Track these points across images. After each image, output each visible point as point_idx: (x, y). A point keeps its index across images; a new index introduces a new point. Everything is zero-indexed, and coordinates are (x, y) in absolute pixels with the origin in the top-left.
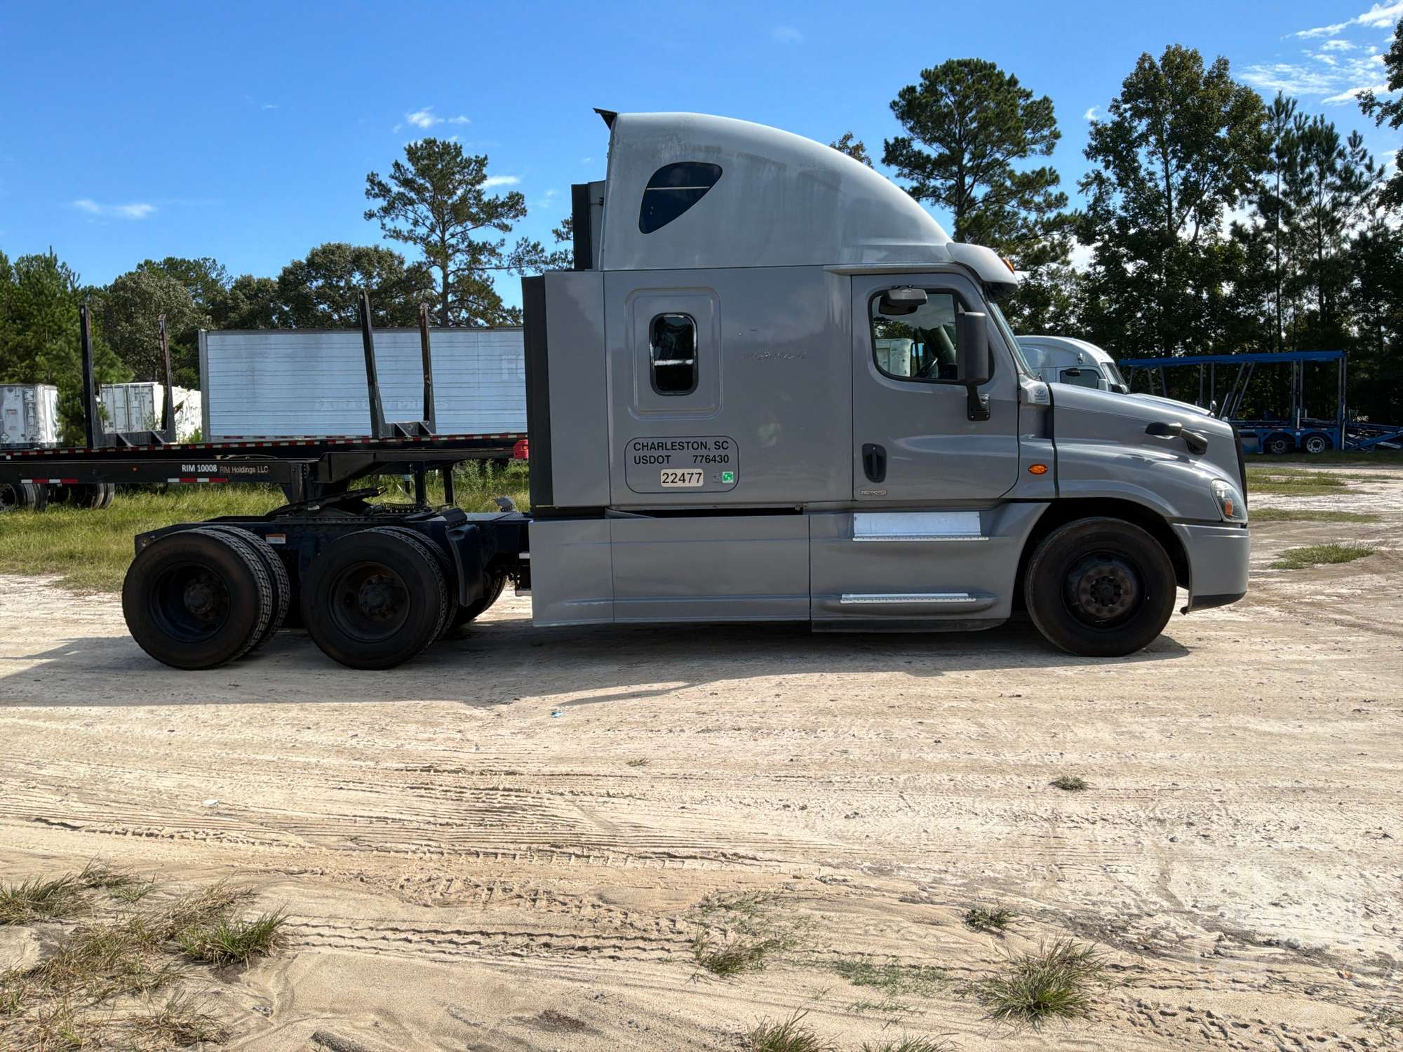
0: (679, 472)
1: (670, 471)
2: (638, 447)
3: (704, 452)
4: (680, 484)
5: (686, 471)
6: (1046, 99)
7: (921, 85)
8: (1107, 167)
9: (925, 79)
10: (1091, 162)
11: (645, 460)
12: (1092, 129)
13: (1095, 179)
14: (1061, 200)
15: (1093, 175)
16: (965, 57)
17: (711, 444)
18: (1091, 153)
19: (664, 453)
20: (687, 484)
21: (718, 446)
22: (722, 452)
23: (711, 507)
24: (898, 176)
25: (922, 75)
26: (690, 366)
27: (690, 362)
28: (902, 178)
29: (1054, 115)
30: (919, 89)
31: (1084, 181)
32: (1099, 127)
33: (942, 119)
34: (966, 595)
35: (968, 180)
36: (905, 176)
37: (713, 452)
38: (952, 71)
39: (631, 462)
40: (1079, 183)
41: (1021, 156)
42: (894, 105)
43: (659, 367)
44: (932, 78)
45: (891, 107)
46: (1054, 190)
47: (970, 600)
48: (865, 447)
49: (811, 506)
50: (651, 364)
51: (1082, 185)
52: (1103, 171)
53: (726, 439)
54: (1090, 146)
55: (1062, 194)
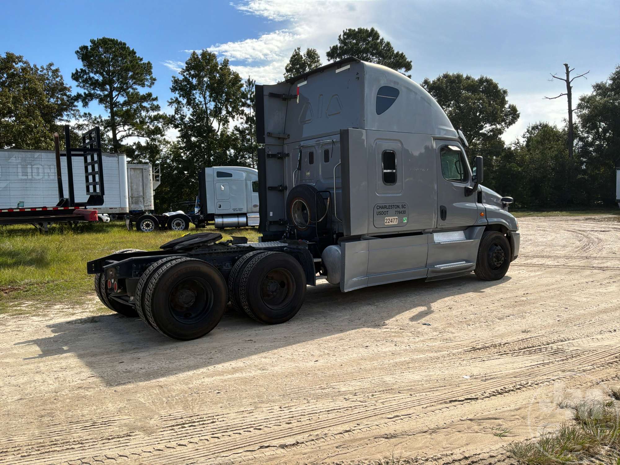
0: (391, 218)
1: (388, 218)
2: (378, 207)
3: (398, 209)
4: (391, 223)
5: (393, 218)
6: (149, 63)
7: (91, 46)
8: (180, 97)
9: (92, 43)
10: (173, 93)
11: (380, 213)
12: (173, 79)
13: (176, 101)
14: (157, 108)
15: (175, 99)
16: (112, 37)
17: (400, 206)
18: (174, 89)
19: (386, 210)
20: (393, 223)
21: (403, 207)
22: (404, 209)
23: (397, 233)
24: (77, 86)
25: (91, 41)
26: (394, 173)
27: (394, 171)
28: (79, 88)
29: (152, 70)
30: (89, 48)
31: (170, 101)
32: (176, 79)
33: (104, 64)
34: (465, 262)
35: (115, 93)
36: (81, 87)
37: (401, 210)
38: (105, 43)
39: (375, 214)
40: (168, 102)
41: (142, 86)
42: (77, 52)
43: (385, 173)
44: (96, 44)
45: (76, 53)
46: (155, 103)
47: (467, 264)
48: (441, 207)
49: (427, 231)
50: (383, 171)
51: (170, 103)
52: (178, 98)
53: (405, 204)
54: (173, 86)
55: (158, 105)
